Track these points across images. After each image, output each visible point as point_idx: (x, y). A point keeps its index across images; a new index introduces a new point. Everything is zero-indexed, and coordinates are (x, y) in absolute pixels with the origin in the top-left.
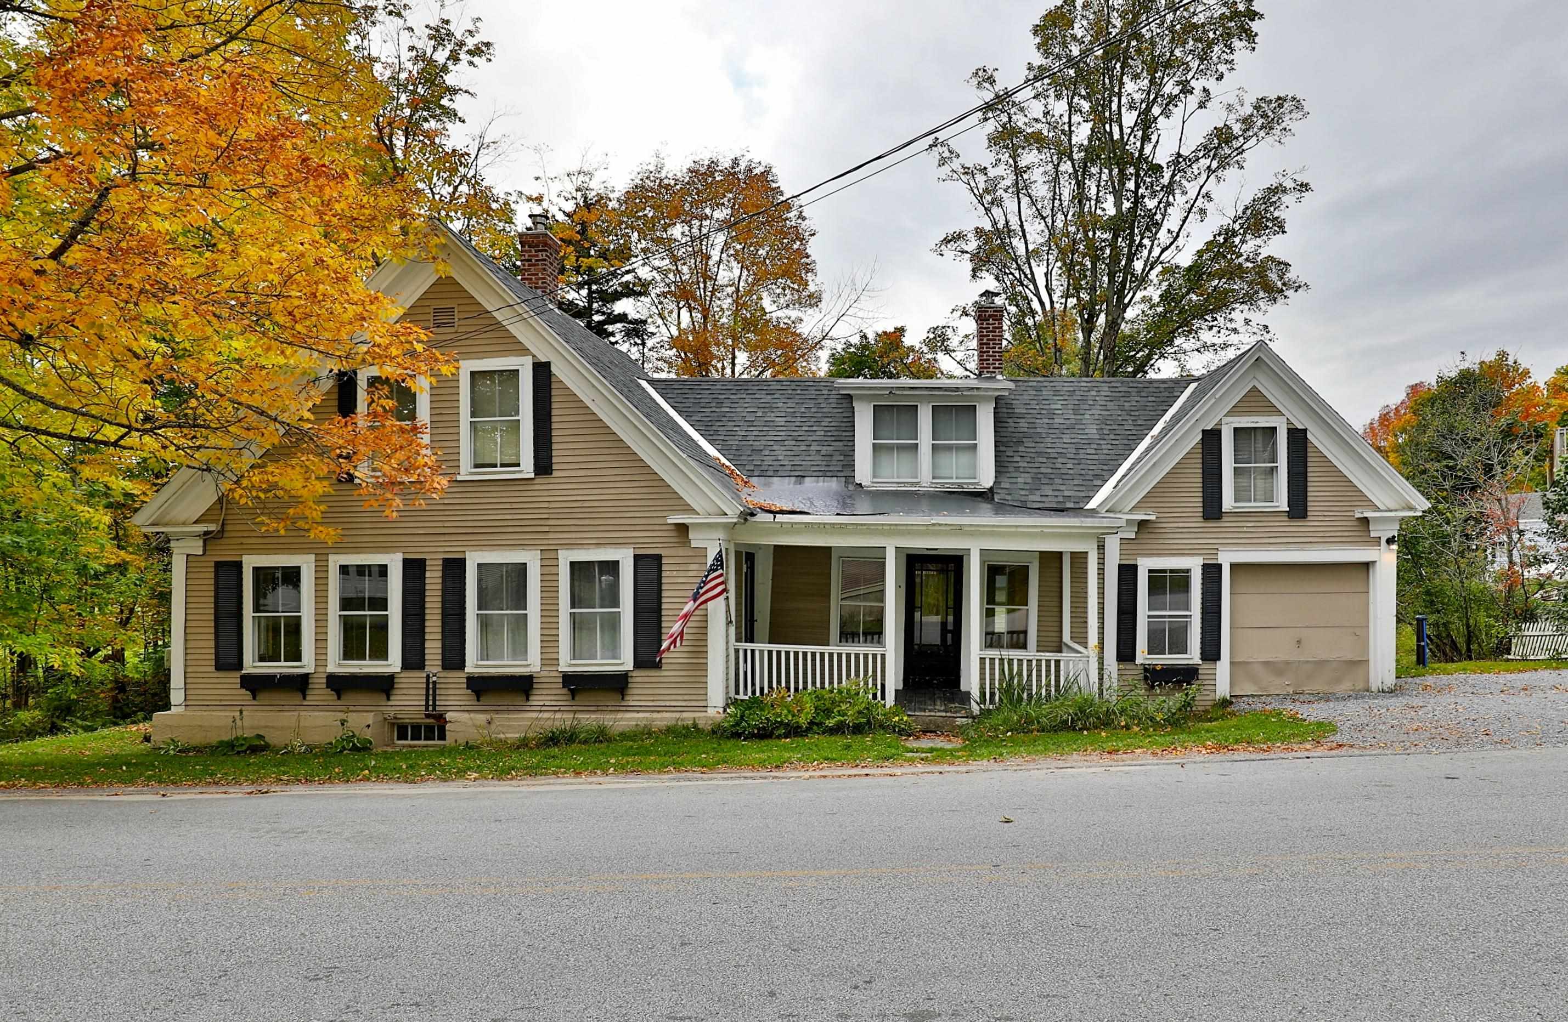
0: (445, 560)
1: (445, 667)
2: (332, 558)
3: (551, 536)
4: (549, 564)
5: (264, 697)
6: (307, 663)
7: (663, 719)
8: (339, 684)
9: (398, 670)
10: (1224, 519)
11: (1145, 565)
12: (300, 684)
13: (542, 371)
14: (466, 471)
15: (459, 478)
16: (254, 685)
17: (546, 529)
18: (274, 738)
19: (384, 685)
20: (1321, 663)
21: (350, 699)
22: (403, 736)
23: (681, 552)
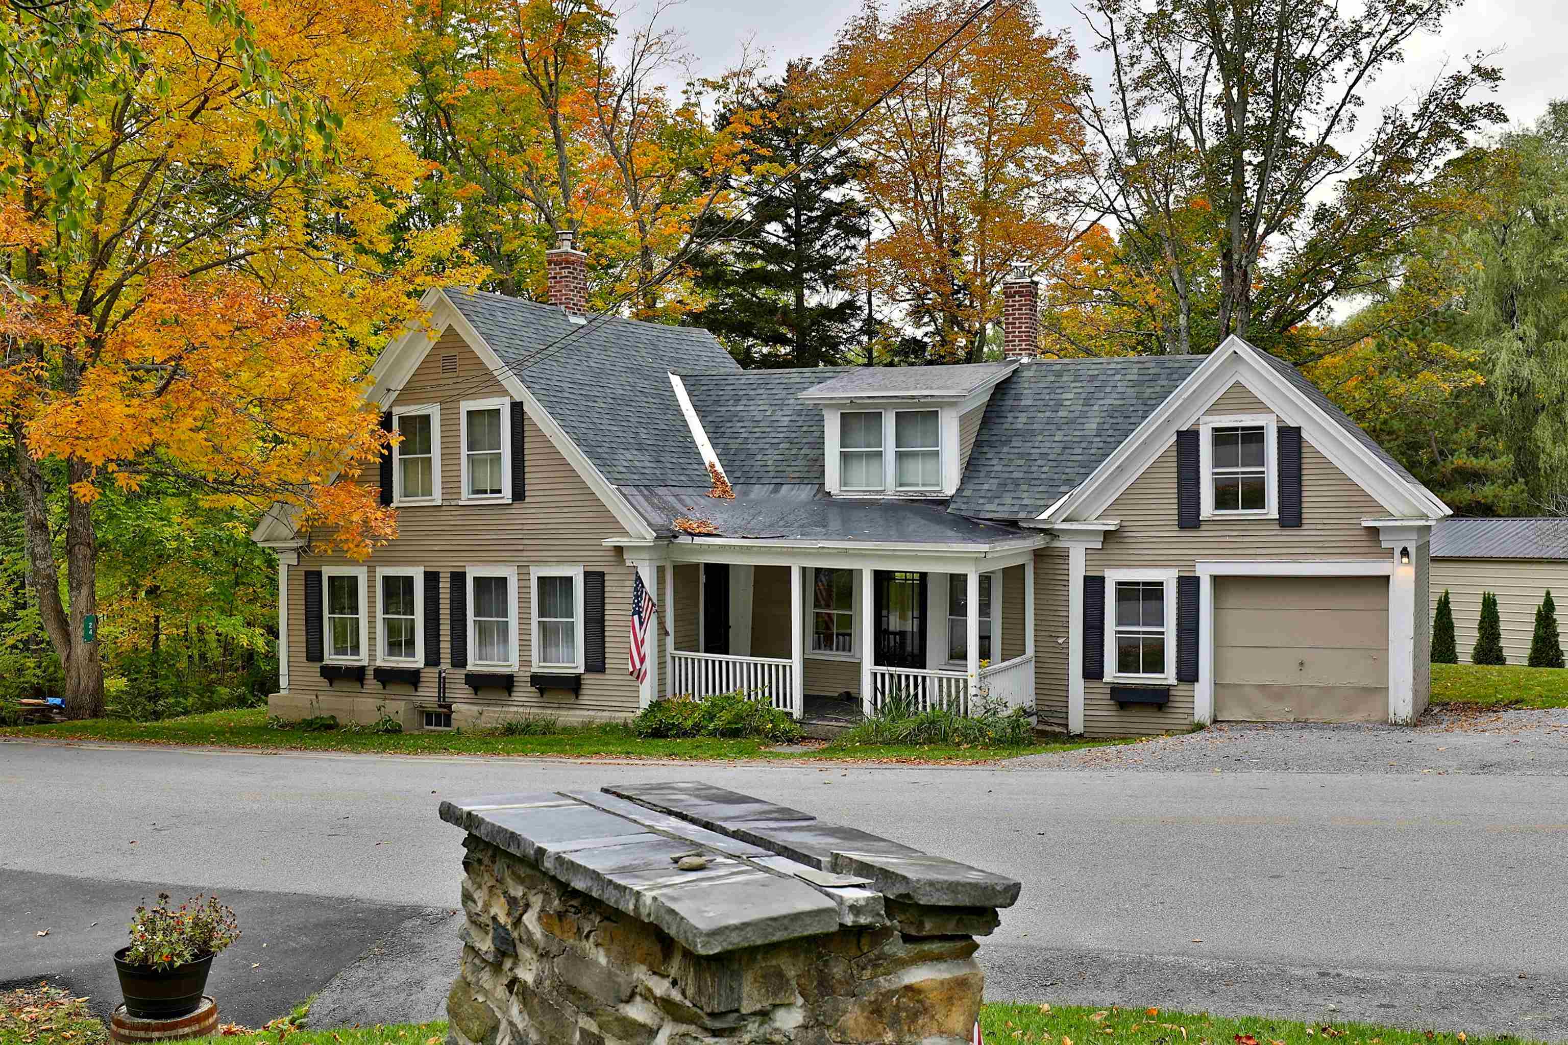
0: (452, 573)
1: (454, 665)
2: (378, 569)
3: (525, 554)
4: (524, 577)
5: (338, 686)
6: (364, 658)
7: (602, 717)
8: (386, 677)
9: (422, 666)
10: (1203, 528)
11: (1113, 577)
12: (357, 675)
13: (517, 408)
14: (466, 497)
15: (461, 503)
16: (332, 674)
17: (521, 548)
18: (342, 720)
19: (412, 678)
20: (1328, 690)
21: (393, 689)
22: (429, 723)
23: (619, 570)
